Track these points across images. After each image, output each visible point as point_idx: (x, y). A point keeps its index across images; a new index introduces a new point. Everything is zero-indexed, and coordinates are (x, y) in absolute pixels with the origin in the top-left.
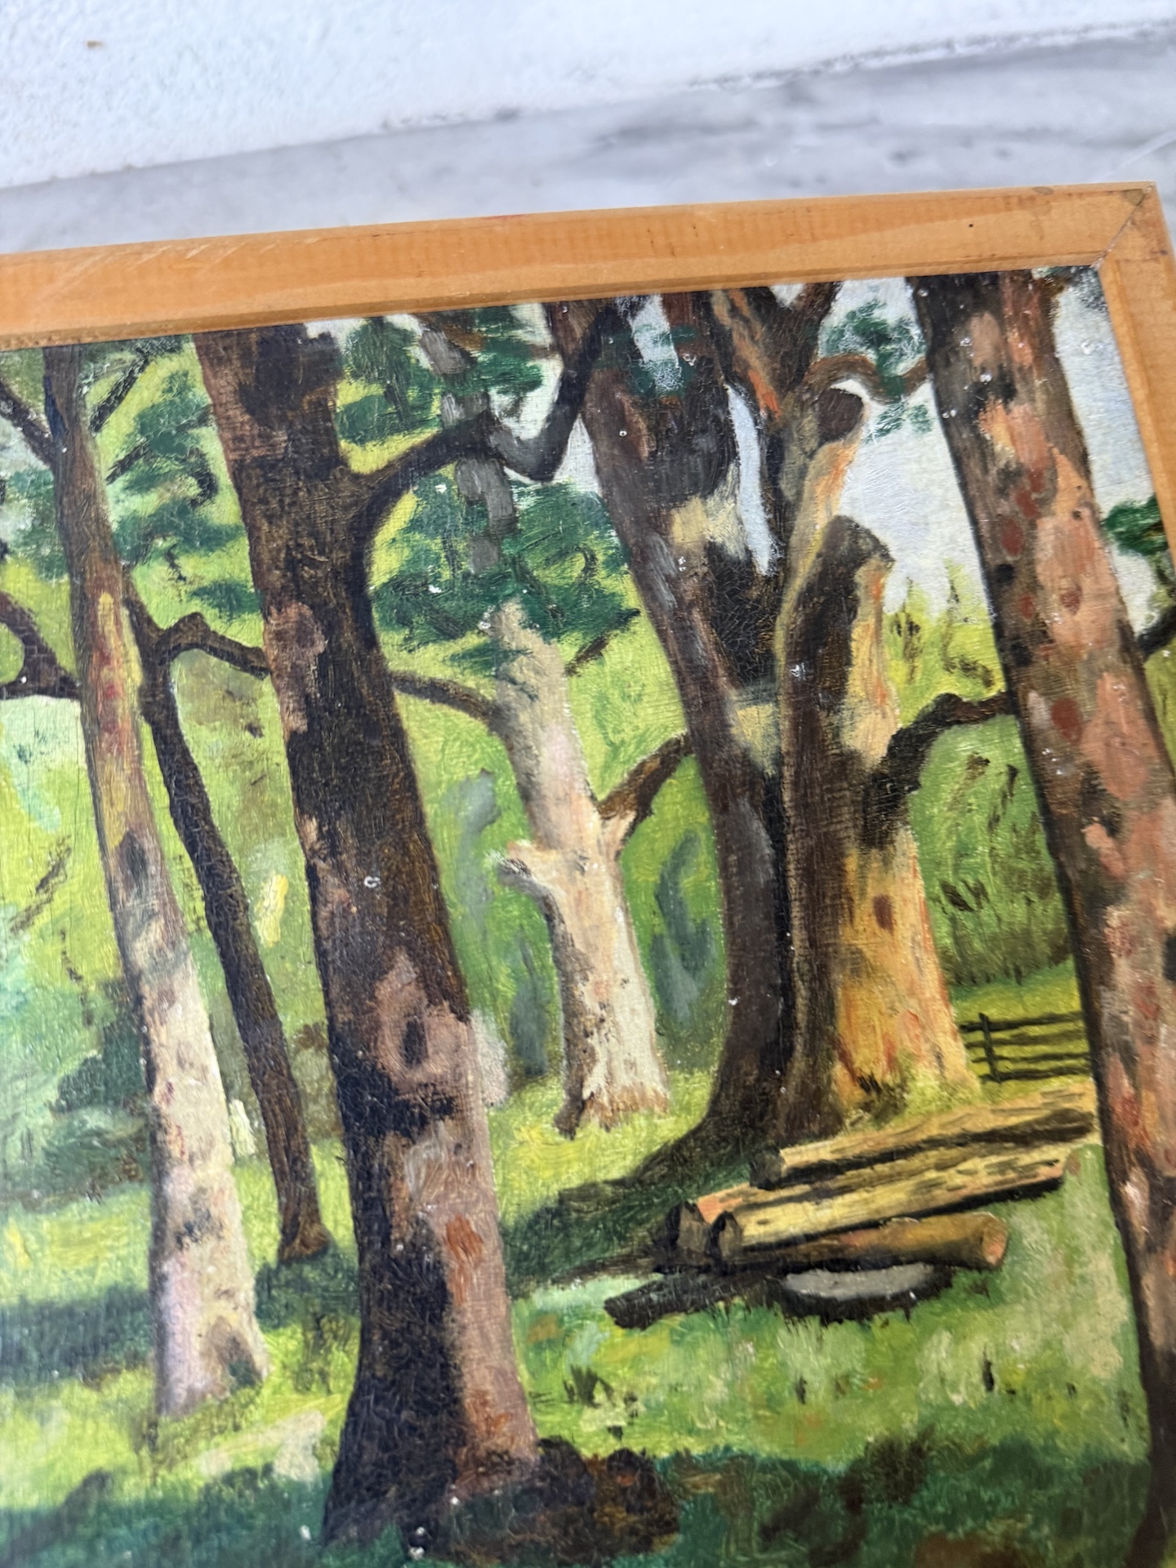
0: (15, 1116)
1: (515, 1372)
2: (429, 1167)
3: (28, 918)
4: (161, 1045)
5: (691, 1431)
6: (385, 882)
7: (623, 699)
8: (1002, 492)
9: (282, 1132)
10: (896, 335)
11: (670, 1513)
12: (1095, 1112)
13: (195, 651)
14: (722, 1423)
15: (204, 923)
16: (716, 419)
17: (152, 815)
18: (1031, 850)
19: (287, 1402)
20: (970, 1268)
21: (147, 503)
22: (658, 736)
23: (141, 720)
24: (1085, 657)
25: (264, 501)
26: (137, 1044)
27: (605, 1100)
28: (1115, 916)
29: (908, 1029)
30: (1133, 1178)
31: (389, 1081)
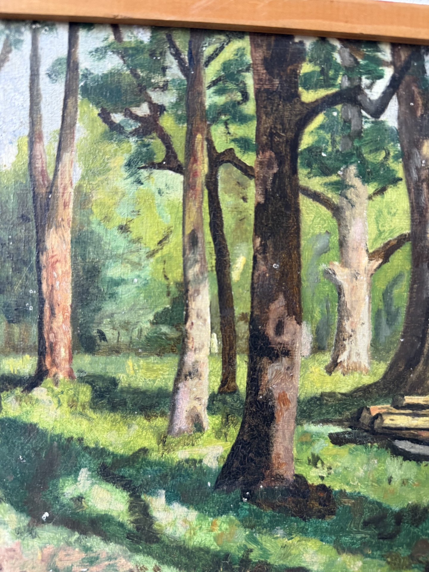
0: (137, 322)
1: (292, 450)
2: (276, 372)
3: (153, 253)
4: (192, 309)
5: (348, 484)
6: (280, 267)
7: (388, 214)
9: (228, 348)
11: (334, 508)
13: (229, 164)
14: (359, 484)
15: (214, 268)
17: (203, 225)
19: (211, 440)
21: (221, 100)
22: (398, 232)
23: (205, 188)
25: (265, 107)
26: (184, 306)
27: (345, 364)
31: (268, 339)
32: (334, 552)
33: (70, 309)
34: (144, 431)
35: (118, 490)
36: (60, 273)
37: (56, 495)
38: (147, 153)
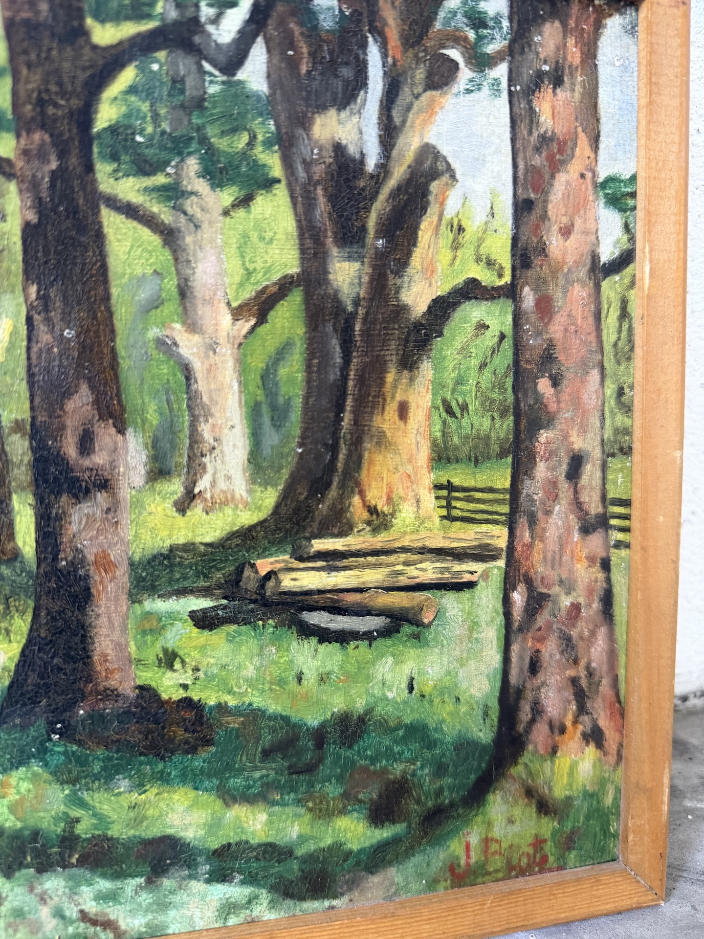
1: (127, 645)
2: (88, 518)
5: (230, 692)
6: (78, 336)
7: (260, 240)
8: (538, 150)
10: (491, 24)
11: (211, 735)
12: (505, 549)
14: (249, 690)
16: (357, 57)
18: (502, 387)
20: (412, 624)
22: (279, 271)
24: (566, 270)
25: (25, 52)
27: (208, 496)
28: (544, 436)
29: (403, 483)
30: (519, 588)
31: (68, 463)
32: (219, 803)
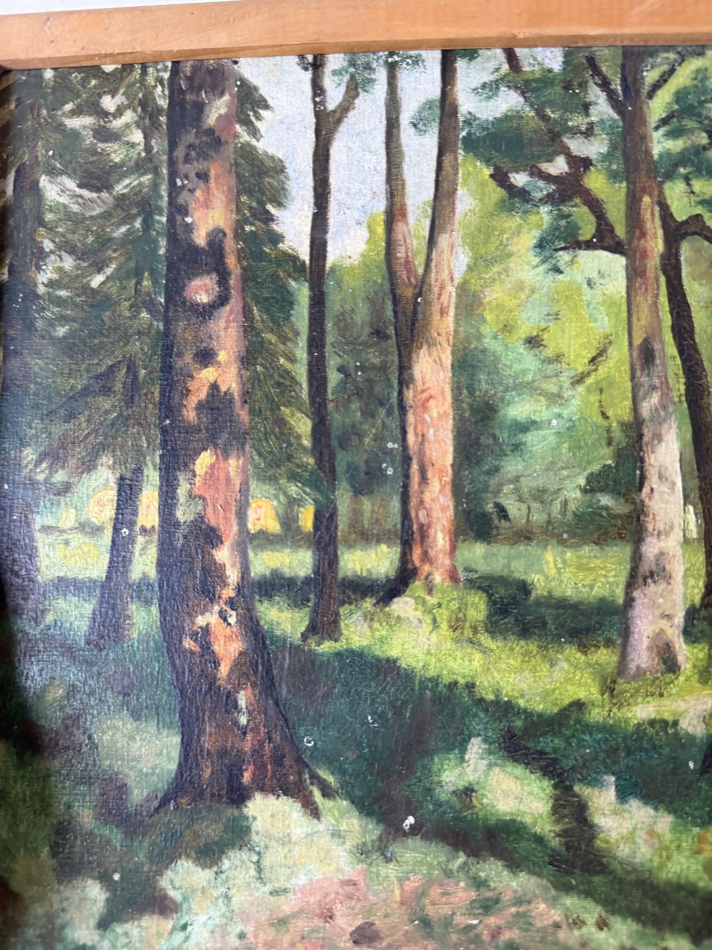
0: (559, 490)
3: (582, 378)
4: (650, 465)
13: (696, 236)
15: (683, 398)
17: (661, 329)
19: (693, 687)
21: (676, 145)
23: (660, 274)
26: (636, 462)
33: (450, 471)
34: (578, 672)
35: (533, 777)
36: (435, 415)
37: (427, 785)
38: (566, 227)
